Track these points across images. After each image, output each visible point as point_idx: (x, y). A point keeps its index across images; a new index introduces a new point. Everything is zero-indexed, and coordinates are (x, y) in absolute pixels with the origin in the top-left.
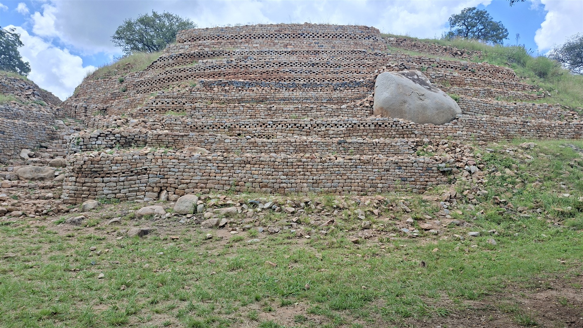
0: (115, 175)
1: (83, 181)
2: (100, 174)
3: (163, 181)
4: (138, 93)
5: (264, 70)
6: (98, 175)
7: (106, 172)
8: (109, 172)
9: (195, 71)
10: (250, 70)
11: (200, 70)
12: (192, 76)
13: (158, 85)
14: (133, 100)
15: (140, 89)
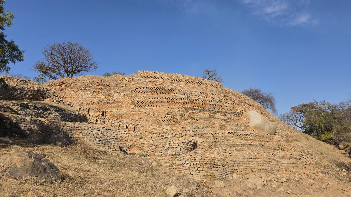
0: (220, 167)
1: (207, 170)
2: (213, 166)
4: (136, 107)
6: (213, 167)
7: (216, 165)
8: (217, 165)
12: (170, 102)
13: (149, 104)
14: (132, 110)
15: (137, 105)
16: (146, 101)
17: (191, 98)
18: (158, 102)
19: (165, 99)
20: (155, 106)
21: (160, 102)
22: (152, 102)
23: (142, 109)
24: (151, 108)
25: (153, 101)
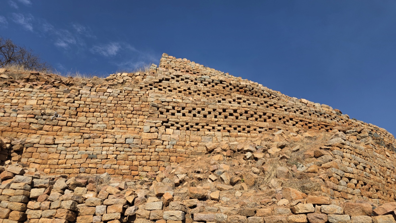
15: (172, 119)
16: (207, 110)
25: (235, 111)
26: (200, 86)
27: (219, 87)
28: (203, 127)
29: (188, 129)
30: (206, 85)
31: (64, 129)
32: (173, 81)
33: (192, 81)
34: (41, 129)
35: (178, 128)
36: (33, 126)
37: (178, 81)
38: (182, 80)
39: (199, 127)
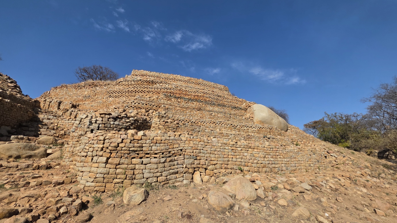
0: (156, 156)
1: (118, 162)
2: (138, 154)
3: (196, 162)
4: (110, 97)
5: (196, 94)
7: (146, 152)
8: (149, 152)
9: (155, 89)
10: (188, 93)
11: (158, 89)
12: (152, 91)
13: (127, 94)
14: (105, 101)
15: (112, 95)
16: (123, 91)
17: (180, 89)
18: (137, 92)
19: (146, 89)
20: (133, 96)
21: (140, 92)
22: (130, 92)
23: (116, 100)
24: (127, 98)
25: (132, 91)
26: (133, 82)
27: (140, 82)
28: (120, 97)
29: (116, 97)
30: (135, 82)
31: (91, 100)
32: (124, 82)
33: (130, 81)
34: (86, 100)
35: (113, 97)
36: (84, 100)
37: (125, 82)
38: (127, 81)
39: (119, 97)
